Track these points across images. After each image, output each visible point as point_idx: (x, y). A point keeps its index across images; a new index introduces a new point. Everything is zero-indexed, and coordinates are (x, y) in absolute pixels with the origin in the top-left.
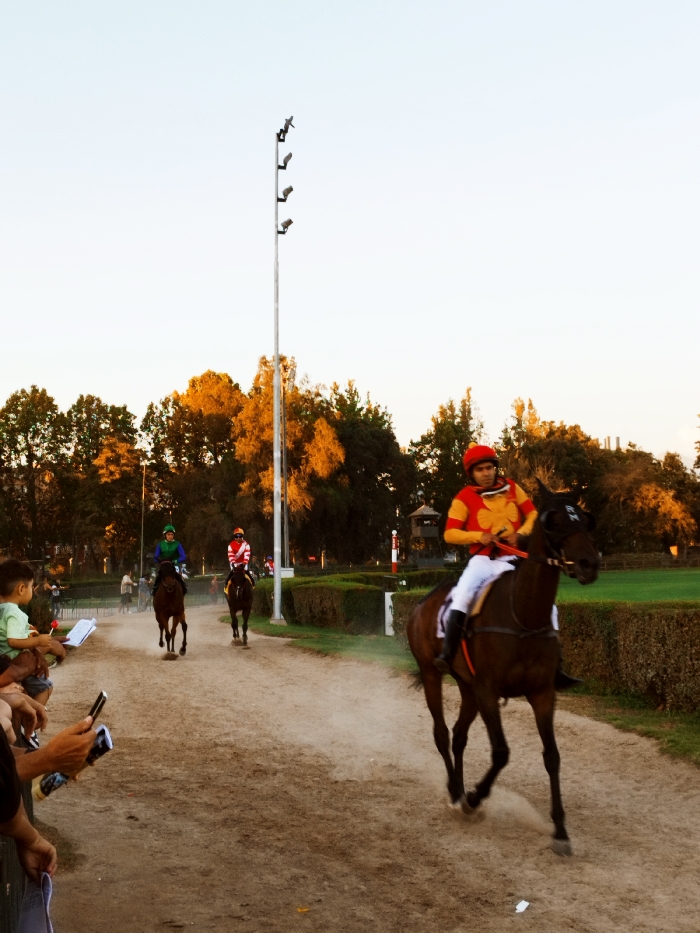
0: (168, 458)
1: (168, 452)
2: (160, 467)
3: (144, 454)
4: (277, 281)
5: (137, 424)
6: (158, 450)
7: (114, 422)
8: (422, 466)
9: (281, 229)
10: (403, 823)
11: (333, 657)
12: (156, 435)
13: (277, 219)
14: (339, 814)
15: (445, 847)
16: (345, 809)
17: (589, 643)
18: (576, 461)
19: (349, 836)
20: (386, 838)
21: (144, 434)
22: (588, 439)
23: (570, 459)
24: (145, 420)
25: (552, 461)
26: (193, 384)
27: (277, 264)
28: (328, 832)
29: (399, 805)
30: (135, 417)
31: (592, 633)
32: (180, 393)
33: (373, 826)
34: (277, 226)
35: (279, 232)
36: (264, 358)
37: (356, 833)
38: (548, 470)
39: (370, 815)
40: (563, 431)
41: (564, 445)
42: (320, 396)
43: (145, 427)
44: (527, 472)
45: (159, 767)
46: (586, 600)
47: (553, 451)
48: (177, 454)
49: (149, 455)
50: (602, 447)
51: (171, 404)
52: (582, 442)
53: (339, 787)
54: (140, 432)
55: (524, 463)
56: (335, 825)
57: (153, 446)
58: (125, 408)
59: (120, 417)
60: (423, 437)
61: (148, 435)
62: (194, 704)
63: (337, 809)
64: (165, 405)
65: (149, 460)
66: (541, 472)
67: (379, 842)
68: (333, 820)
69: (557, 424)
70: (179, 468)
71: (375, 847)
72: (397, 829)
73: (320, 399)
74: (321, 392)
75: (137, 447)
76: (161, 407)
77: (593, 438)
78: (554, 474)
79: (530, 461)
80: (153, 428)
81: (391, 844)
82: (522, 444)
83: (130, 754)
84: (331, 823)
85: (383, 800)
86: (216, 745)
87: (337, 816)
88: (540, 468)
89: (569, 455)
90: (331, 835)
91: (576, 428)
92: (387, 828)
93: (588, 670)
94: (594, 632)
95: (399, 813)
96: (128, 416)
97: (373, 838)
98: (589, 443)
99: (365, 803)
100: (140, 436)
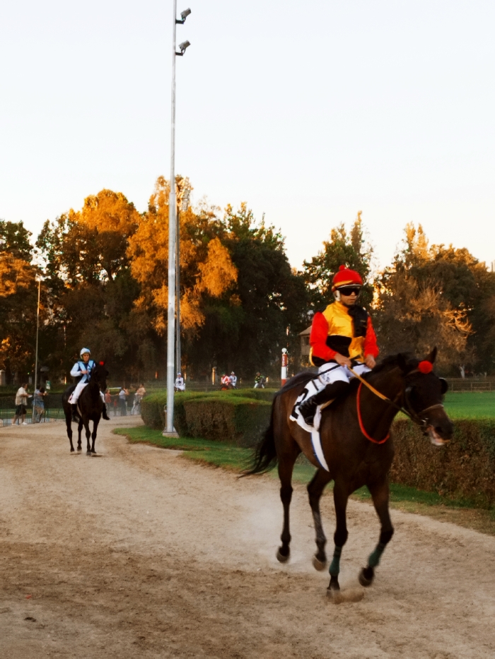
0: (63, 274)
1: (63, 268)
2: (55, 283)
3: (39, 271)
4: (174, 101)
5: (32, 240)
6: (53, 267)
7: (10, 238)
8: (312, 286)
9: (179, 50)
10: (295, 627)
11: (224, 468)
12: (52, 252)
13: (175, 40)
14: (232, 618)
15: (336, 651)
16: (238, 614)
17: (475, 458)
18: (464, 284)
19: (243, 639)
20: (276, 642)
21: (39, 250)
22: (476, 262)
23: (457, 282)
24: (40, 237)
25: (440, 283)
26: (88, 202)
27: (175, 85)
28: (222, 635)
29: (290, 611)
30: (31, 234)
31: (478, 448)
32: (76, 211)
33: (265, 630)
34: (175, 48)
35: (177, 54)
36: (161, 178)
37: (249, 636)
38: (436, 291)
39: (261, 620)
40: (451, 254)
41: (452, 268)
42: (214, 216)
43: (41, 244)
44: (415, 293)
45: (56, 571)
46: (473, 417)
47: (441, 273)
48: (72, 271)
49: (45, 271)
50: (489, 270)
51: (66, 221)
52: (470, 264)
53: (231, 593)
54: (36, 248)
55: (413, 285)
56: (228, 628)
57: (48, 262)
58: (21, 224)
59: (16, 233)
60: (314, 259)
61: (43, 251)
62: (88, 511)
63: (230, 613)
64: (61, 222)
65: (44, 275)
66: (429, 294)
67: (272, 645)
68: (227, 624)
69: (446, 248)
70: (74, 284)
71: (267, 651)
72: (288, 634)
73: (214, 219)
74: (215, 213)
75: (32, 263)
76: (57, 224)
77: (481, 261)
78: (441, 296)
79: (418, 283)
80: (48, 245)
81: (282, 648)
82: (411, 266)
83: (26, 558)
84: (224, 626)
85: (275, 605)
86: (111, 551)
87: (230, 621)
88: (428, 289)
89: (457, 278)
90: (224, 638)
91: (463, 251)
92: (279, 632)
93: (474, 485)
94: (481, 448)
95: (291, 618)
96: (24, 232)
97: (266, 641)
98: (476, 266)
99: (257, 608)
100: (36, 252)
